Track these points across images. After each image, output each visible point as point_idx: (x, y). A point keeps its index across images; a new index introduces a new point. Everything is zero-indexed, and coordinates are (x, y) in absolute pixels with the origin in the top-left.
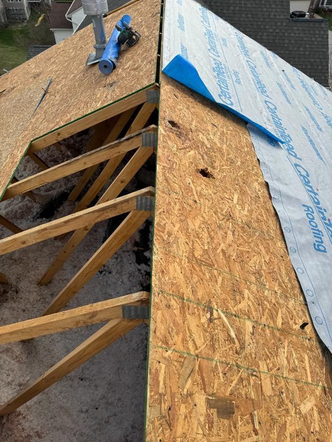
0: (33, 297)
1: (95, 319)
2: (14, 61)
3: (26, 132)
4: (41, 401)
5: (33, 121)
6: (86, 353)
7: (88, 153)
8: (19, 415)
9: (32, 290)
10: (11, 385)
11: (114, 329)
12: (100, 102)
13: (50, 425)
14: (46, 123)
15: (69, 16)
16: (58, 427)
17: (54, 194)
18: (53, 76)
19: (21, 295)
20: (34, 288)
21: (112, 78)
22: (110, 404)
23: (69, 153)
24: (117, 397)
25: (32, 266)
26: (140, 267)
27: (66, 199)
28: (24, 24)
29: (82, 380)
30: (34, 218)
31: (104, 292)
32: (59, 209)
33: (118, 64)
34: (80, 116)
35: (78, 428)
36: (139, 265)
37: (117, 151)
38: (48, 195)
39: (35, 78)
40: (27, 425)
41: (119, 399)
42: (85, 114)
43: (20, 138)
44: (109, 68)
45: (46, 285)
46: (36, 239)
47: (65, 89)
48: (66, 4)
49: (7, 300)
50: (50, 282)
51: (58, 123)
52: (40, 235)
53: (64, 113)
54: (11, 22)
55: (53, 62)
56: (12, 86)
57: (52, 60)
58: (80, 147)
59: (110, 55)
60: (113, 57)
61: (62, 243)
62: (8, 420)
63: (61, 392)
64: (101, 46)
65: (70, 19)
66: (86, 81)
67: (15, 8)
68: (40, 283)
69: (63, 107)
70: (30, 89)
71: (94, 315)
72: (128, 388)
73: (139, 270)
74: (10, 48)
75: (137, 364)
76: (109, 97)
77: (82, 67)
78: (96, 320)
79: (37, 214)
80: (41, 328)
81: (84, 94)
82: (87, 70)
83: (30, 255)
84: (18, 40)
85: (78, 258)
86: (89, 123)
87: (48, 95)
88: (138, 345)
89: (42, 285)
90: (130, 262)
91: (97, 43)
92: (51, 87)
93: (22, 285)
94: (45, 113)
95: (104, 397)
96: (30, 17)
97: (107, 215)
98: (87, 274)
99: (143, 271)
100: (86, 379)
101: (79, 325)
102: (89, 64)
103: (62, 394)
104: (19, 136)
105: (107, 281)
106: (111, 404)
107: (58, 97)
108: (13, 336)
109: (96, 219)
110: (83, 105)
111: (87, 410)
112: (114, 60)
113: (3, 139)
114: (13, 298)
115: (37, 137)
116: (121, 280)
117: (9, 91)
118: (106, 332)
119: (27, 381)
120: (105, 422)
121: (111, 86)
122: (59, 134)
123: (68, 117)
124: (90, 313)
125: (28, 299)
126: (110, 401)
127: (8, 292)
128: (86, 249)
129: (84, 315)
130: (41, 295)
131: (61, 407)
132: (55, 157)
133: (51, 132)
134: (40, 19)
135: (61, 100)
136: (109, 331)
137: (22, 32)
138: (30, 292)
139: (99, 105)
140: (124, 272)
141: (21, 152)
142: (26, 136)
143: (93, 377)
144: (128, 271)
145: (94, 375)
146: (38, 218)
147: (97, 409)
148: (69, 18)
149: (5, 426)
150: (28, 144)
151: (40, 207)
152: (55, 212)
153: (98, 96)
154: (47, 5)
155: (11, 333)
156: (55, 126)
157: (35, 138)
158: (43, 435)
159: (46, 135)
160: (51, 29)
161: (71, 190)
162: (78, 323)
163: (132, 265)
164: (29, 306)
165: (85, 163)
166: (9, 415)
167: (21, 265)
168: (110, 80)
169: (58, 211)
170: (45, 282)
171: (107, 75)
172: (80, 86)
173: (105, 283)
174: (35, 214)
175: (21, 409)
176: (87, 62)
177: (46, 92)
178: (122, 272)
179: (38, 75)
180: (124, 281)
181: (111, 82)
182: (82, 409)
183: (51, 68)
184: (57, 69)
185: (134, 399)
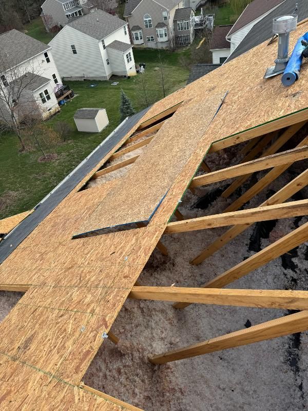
0: (186, 272)
1: (292, 304)
2: (175, 78)
3: (207, 136)
4: (186, 364)
5: (212, 126)
6: (261, 334)
7: (273, 156)
8: (168, 368)
9: (185, 266)
10: (164, 340)
11: (305, 320)
12: (283, 111)
13: (191, 388)
14: (225, 129)
15: (229, 37)
16: (199, 392)
17: (210, 190)
18: (228, 89)
19: (176, 268)
20: (187, 265)
21: (295, 88)
22: (245, 392)
23: (226, 156)
24: (252, 388)
25: (187, 247)
26: (286, 272)
27: (219, 195)
28: (188, 48)
29: (221, 359)
30: (191, 207)
31: (247, 286)
32: (213, 203)
33: (300, 76)
34: (261, 123)
35: (214, 401)
36: (286, 269)
37: (302, 155)
38: (205, 190)
39: (210, 91)
40: (173, 379)
41: (255, 391)
42: (267, 121)
43: (201, 140)
44: (291, 79)
45: (197, 265)
46: (221, 224)
47: (242, 100)
48: (227, 27)
49: (165, 269)
50: (200, 264)
51: (238, 128)
52: (225, 221)
53: (243, 120)
54: (178, 47)
55: (227, 77)
56: (189, 98)
57: (226, 76)
58: (236, 151)
59: (293, 68)
60: (297, 69)
61: (213, 232)
62: (159, 368)
63: (203, 363)
64: (283, 60)
65: (230, 39)
66: (264, 93)
67: (182, 35)
68: (192, 262)
69: (241, 115)
70: (208, 100)
71: (293, 300)
72: (265, 384)
73: (285, 275)
74: (174, 68)
75: (276, 365)
76: (292, 106)
77: (258, 81)
78: (293, 307)
79: (194, 204)
80: (237, 299)
81: (263, 104)
82: (264, 83)
83: (186, 237)
84: (181, 61)
85: (225, 248)
86: (269, 130)
87: (224, 105)
88: (279, 346)
89: (193, 265)
90: (276, 264)
91: (278, 58)
92: (227, 98)
93: (179, 260)
94: (224, 120)
95: (240, 383)
96: (193, 41)
97: (295, 213)
98: (254, 264)
99: (288, 276)
100: (225, 360)
101: (273, 306)
102: (267, 77)
103: (203, 364)
104: (200, 139)
105: (251, 277)
106: (247, 392)
107: (235, 106)
108: (208, 298)
109: (282, 215)
110: (263, 114)
111: (224, 389)
112: (298, 73)
113: (185, 141)
114: (170, 269)
115: (217, 139)
116: (266, 279)
117: (186, 102)
118: (295, 321)
119: (177, 342)
120: (240, 407)
121: (294, 96)
122: (238, 138)
123: (248, 124)
124: (290, 298)
125: (182, 273)
126: (245, 389)
127: (166, 263)
128: (234, 242)
129: (284, 298)
130: (192, 272)
131: (202, 377)
132: (213, 158)
133: (232, 136)
134: (201, 42)
135: (239, 109)
136: (299, 320)
137: (185, 54)
138: (183, 268)
139: (282, 114)
140: (269, 273)
141: (203, 151)
142: (206, 139)
143: (231, 360)
144: (273, 272)
145: (232, 359)
146: (195, 207)
147: (233, 391)
148: (228, 39)
149: (156, 372)
150: (210, 146)
151: (197, 199)
152: (209, 205)
153: (280, 105)
154: (209, 30)
155: (209, 296)
156: (236, 130)
157: (215, 140)
158: (185, 394)
159: (226, 138)
160: (211, 50)
161: (225, 188)
162: (273, 303)
163: (278, 268)
164: (182, 279)
165: (267, 164)
166: (160, 365)
167: (178, 243)
168: (291, 90)
169: (211, 205)
170: (196, 263)
171: (288, 86)
172: (258, 97)
173: (250, 278)
174: (193, 204)
175: (170, 364)
176: (265, 75)
177: (223, 102)
178: (267, 272)
179: (213, 89)
180: (269, 281)
181: (293, 93)
182: (219, 385)
183: (225, 82)
184: (232, 83)
185: (270, 397)
